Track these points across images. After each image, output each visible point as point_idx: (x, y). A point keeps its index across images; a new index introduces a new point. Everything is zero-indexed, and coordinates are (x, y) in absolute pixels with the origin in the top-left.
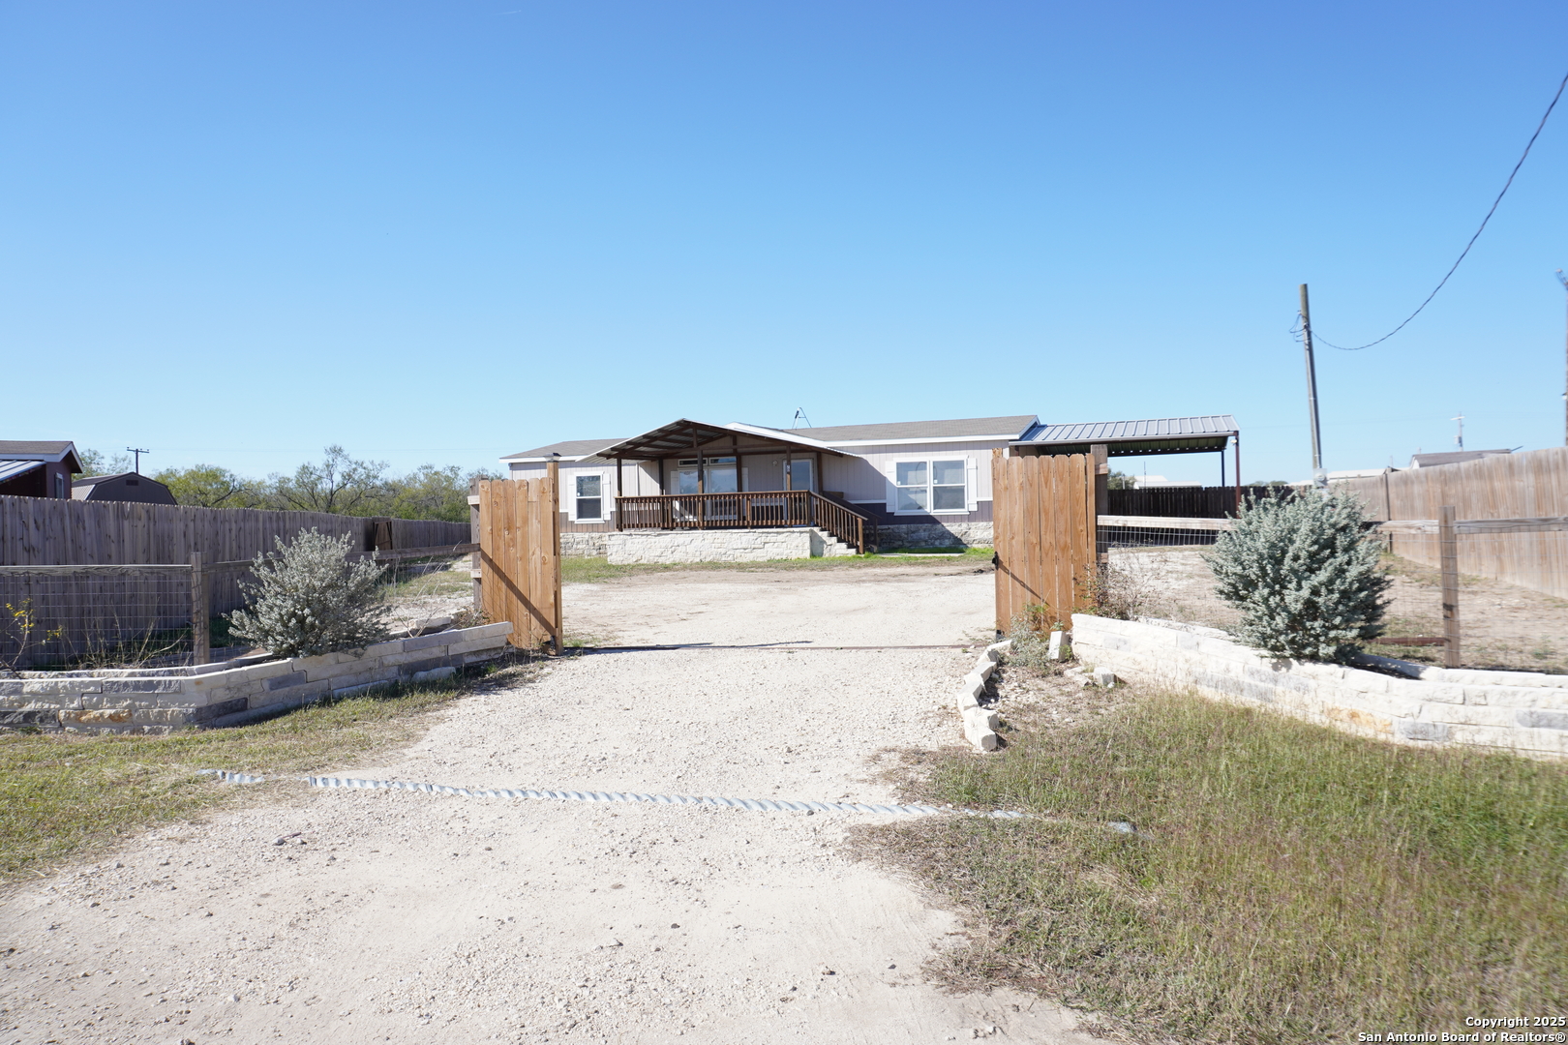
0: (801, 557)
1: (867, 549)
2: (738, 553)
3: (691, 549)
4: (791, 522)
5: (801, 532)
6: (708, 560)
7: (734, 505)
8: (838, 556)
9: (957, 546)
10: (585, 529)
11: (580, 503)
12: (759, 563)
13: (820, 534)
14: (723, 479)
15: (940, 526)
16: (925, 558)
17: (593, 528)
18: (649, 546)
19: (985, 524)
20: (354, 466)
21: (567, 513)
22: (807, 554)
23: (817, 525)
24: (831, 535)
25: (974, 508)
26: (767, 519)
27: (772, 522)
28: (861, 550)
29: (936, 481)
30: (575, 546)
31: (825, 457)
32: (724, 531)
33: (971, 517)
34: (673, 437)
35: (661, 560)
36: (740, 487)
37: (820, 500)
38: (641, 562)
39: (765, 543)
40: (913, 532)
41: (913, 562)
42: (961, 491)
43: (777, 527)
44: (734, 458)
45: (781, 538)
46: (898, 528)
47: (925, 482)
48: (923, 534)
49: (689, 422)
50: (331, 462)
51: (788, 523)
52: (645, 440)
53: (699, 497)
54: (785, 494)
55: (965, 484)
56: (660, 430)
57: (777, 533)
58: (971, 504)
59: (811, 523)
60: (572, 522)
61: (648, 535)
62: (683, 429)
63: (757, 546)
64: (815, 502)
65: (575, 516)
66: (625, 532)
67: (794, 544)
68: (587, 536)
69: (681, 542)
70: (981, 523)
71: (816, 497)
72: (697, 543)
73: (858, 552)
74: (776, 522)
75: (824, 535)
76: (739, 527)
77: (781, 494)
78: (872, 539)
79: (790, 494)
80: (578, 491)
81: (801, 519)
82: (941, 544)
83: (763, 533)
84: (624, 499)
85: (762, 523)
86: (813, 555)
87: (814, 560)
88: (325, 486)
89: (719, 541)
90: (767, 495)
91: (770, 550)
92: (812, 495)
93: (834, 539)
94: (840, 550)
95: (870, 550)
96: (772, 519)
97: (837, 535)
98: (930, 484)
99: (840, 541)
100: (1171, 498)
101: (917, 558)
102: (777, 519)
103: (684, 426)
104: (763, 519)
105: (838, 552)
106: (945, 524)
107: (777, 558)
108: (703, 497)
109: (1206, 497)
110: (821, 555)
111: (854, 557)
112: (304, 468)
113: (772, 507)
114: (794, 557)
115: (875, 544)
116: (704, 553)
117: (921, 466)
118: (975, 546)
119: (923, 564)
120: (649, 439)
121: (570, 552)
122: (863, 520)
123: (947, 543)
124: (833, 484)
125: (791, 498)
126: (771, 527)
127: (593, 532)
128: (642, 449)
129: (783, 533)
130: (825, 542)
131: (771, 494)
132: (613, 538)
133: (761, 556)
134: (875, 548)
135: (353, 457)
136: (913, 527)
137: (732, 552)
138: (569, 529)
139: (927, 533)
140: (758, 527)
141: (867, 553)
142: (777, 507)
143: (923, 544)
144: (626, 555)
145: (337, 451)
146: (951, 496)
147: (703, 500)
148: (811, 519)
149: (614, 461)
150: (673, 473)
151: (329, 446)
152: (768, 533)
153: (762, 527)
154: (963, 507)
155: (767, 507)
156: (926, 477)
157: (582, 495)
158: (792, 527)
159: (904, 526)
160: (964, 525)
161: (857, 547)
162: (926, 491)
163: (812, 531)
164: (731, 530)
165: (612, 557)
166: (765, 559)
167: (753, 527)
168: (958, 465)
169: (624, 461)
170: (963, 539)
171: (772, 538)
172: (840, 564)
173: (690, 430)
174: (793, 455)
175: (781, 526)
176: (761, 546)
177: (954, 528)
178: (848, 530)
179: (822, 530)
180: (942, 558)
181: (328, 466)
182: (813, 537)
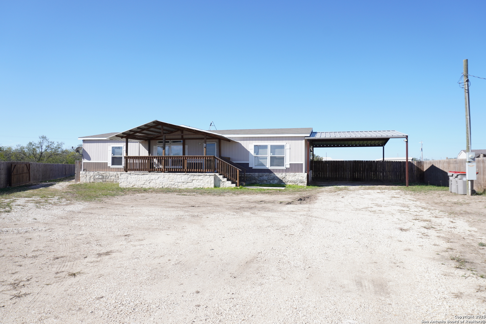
0: (210, 187)
1: (241, 184)
2: (180, 184)
3: (158, 181)
4: (205, 170)
5: (210, 175)
6: (166, 187)
7: (181, 161)
8: (227, 187)
9: (280, 183)
10: (115, 170)
11: (114, 159)
12: (189, 189)
13: (219, 176)
14: (176, 150)
15: (273, 174)
16: (268, 189)
17: (118, 170)
18: (138, 179)
19: (293, 174)
20: (50, 143)
21: (107, 163)
22: (213, 186)
23: (217, 172)
24: (224, 177)
25: (288, 166)
26: (194, 169)
27: (196, 170)
28: (238, 185)
29: (272, 154)
30: (110, 177)
31: (222, 141)
32: (173, 174)
33: (287, 170)
34: (152, 129)
35: (144, 186)
36: (184, 154)
37: (220, 160)
38: (135, 187)
39: (193, 180)
40: (261, 176)
41: (263, 191)
42: (282, 159)
43: (199, 172)
44: (182, 141)
45: (200, 178)
46: (254, 174)
47: (267, 154)
48: (265, 178)
49: (159, 122)
50: (42, 142)
51: (204, 171)
52: (139, 130)
53: (163, 157)
54: (203, 157)
55: (285, 156)
56: (145, 125)
57: (199, 175)
58: (287, 165)
59: (215, 171)
60: (109, 167)
61: (138, 174)
62: (157, 126)
63: (189, 181)
64: (217, 161)
65: (111, 164)
66: (129, 172)
67: (207, 181)
68: (115, 173)
69: (153, 178)
70: (291, 174)
71: (218, 159)
72: (161, 179)
73: (236, 186)
74: (199, 170)
75: (221, 177)
76: (181, 172)
77: (201, 157)
78: (243, 179)
79: (206, 157)
80: (112, 154)
81: (210, 169)
82: (273, 182)
83: (192, 175)
84: (128, 157)
85: (192, 170)
86: (215, 186)
87: (216, 189)
88: (38, 151)
89: (171, 178)
90: (194, 157)
91: (195, 183)
92: (216, 158)
93: (225, 179)
94: (227, 184)
95: (243, 185)
96: (197, 169)
97: (227, 177)
98: (269, 155)
99: (228, 180)
100: (363, 165)
101: (264, 190)
102: (199, 169)
103: (157, 124)
104: (192, 169)
105: (227, 185)
106: (275, 173)
107: (198, 187)
108: (165, 157)
109: (377, 165)
110: (219, 186)
111: (235, 188)
112: (30, 143)
113: (197, 163)
114: (206, 187)
115: (244, 182)
116: (164, 184)
117: (265, 147)
118: (288, 183)
119: (268, 193)
120: (140, 129)
121: (107, 180)
122: (239, 171)
123: (276, 182)
124: (226, 153)
125: (205, 159)
126: (196, 172)
127: (118, 171)
128: (137, 134)
129: (201, 175)
130: (221, 180)
131: (197, 157)
132: (122, 175)
133: (191, 186)
134: (244, 184)
135: (50, 140)
136: (261, 174)
137: (177, 184)
138: (108, 170)
139: (267, 177)
140: (190, 172)
141: (241, 186)
142: (199, 163)
143: (265, 182)
144: (128, 183)
145: (44, 138)
146: (278, 161)
147: (165, 159)
148: (215, 169)
149: (124, 139)
150: (154, 147)
151: (41, 135)
152: (194, 175)
153: (192, 172)
154: (284, 166)
155: (194, 163)
156: (267, 152)
157: (114, 155)
158: (206, 173)
159: (257, 174)
160: (284, 174)
161: (236, 183)
162: (267, 158)
163: (215, 175)
164: (177, 173)
165: (121, 184)
166: (193, 187)
167: (187, 172)
168: (282, 147)
169: (129, 140)
170: (283, 180)
171: (196, 178)
172: (228, 192)
173: (160, 126)
174: (207, 140)
175: (201, 172)
176: (191, 181)
177: (279, 175)
178: (232, 174)
179: (220, 175)
180: (276, 190)
181: (40, 143)
182: (216, 178)
